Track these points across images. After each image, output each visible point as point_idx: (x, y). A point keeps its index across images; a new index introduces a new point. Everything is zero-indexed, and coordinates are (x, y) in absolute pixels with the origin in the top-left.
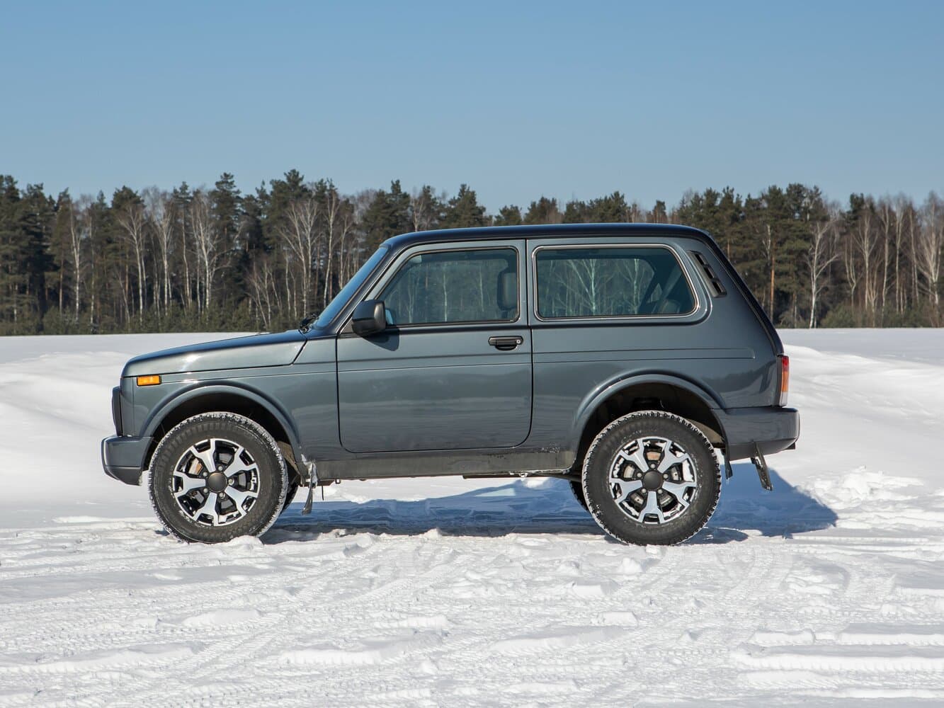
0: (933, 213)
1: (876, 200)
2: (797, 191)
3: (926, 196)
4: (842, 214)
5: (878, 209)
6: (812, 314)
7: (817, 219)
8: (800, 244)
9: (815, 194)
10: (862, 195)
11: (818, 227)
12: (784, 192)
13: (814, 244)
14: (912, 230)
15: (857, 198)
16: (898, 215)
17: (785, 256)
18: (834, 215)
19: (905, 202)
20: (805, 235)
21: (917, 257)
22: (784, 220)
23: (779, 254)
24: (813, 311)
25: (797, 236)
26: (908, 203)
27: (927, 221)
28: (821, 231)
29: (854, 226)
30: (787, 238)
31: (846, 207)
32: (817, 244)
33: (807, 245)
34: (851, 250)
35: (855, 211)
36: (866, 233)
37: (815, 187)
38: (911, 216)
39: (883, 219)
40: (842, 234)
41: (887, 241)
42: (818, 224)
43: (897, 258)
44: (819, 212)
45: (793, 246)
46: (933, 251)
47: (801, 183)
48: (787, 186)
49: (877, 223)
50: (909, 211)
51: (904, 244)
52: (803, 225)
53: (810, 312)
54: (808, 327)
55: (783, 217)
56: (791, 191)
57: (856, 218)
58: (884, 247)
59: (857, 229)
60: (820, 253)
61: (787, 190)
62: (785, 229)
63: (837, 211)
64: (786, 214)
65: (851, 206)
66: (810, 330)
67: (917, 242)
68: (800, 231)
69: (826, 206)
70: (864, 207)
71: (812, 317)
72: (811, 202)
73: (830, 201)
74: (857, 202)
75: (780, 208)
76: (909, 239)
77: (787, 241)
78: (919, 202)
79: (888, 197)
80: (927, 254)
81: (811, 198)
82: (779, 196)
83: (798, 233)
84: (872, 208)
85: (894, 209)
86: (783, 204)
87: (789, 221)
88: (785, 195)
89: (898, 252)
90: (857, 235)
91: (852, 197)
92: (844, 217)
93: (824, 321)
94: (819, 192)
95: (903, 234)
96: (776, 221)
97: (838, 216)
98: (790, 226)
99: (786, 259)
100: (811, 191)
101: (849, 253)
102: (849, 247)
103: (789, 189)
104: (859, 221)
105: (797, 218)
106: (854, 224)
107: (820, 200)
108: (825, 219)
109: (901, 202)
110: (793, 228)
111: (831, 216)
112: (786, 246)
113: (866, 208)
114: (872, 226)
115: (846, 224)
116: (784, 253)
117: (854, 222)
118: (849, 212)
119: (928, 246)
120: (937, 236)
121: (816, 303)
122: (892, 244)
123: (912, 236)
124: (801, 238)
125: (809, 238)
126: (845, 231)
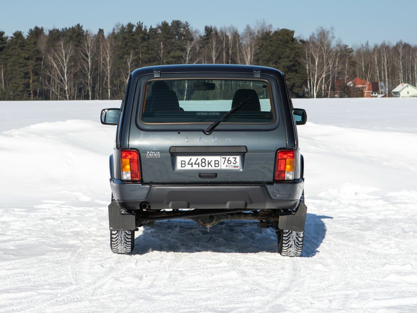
0: (249, 36)
1: (219, 30)
2: (177, 24)
3: (245, 27)
4: (201, 37)
5: (219, 34)
6: (186, 93)
7: (188, 39)
8: (179, 53)
9: (186, 26)
10: (211, 26)
11: (189, 44)
12: (170, 24)
13: (187, 53)
14: (238, 46)
15: (209, 28)
16: (230, 38)
17: (171, 59)
18: (196, 37)
19: (234, 30)
20: (181, 48)
21: (240, 60)
22: (170, 40)
23: (168, 59)
24: (186, 91)
25: (178, 49)
26: (235, 31)
27: (246, 41)
28: (190, 45)
29: (207, 43)
30: (172, 50)
31: (203, 33)
32: (188, 52)
33: (183, 54)
34: (206, 56)
35: (207, 35)
36: (214, 47)
37: (186, 22)
38: (237, 39)
39: (222, 40)
40: (201, 48)
41: (224, 51)
42: (188, 42)
43: (230, 61)
44: (188, 36)
45: (175, 54)
46: (249, 57)
47: (179, 20)
48: (172, 21)
49: (219, 42)
50: (236, 35)
51: (233, 53)
52: (181, 42)
53: (185, 91)
54: (183, 100)
55: (170, 38)
56: (173, 24)
57: (208, 39)
58: (223, 55)
59: (209, 45)
60: (189, 58)
61: (172, 24)
62: (171, 45)
63: (198, 35)
64: (171, 37)
65: (206, 33)
66: (184, 101)
67: (241, 52)
68: (179, 46)
69: (192, 32)
70: (212, 33)
71: (185, 94)
72: (184, 30)
73: (194, 30)
74: (209, 30)
75: (168, 34)
76: (236, 50)
77: (172, 51)
78: (241, 31)
79: (225, 28)
80: (246, 59)
81: (184, 28)
82: (168, 27)
83: (177, 47)
84: (216, 33)
85: (228, 34)
86: (169, 31)
87: (173, 40)
88: (171, 26)
89: (230, 57)
90: (208, 47)
91: (206, 27)
92: (202, 39)
93: (193, 96)
94: (188, 25)
95: (233, 48)
96: (166, 40)
97: (198, 37)
98: (174, 43)
99: (171, 61)
100: (184, 24)
101: (204, 58)
102: (204, 54)
103: (173, 23)
104: (210, 40)
105: (177, 39)
106: (207, 42)
107: (188, 29)
108: (192, 40)
109: (232, 30)
110: (175, 44)
111: (194, 38)
112: (171, 54)
113: (213, 34)
114: (217, 44)
115: (203, 42)
116: (170, 58)
117: (206, 41)
118: (204, 36)
119: (246, 54)
120: (251, 49)
121: (188, 86)
122: (227, 53)
123: (238, 49)
124: (179, 50)
125: (184, 50)
126: (202, 46)
